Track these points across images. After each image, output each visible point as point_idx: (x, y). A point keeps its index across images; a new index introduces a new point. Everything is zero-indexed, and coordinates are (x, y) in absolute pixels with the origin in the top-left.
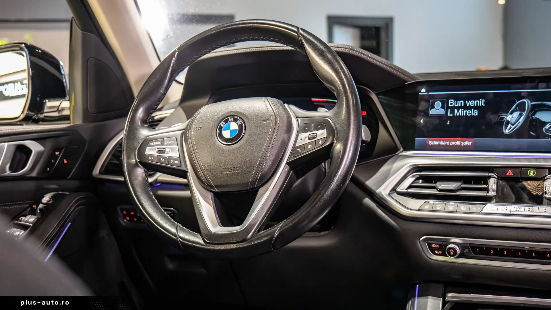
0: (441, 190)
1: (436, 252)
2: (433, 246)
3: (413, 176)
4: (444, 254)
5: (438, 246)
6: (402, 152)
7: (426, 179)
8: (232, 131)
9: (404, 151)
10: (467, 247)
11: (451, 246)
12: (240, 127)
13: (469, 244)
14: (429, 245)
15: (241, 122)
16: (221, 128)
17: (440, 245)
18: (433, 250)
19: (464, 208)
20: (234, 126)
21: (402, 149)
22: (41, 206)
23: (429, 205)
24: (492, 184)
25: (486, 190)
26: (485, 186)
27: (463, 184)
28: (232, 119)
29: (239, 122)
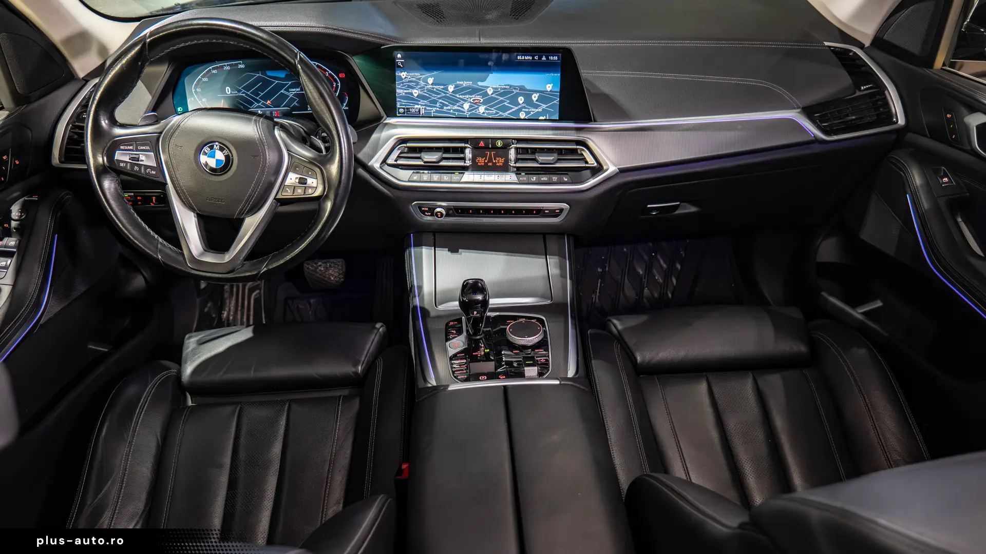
0: (425, 162)
1: (426, 213)
2: (423, 209)
3: (399, 149)
4: (432, 215)
5: (427, 209)
6: (387, 120)
7: (412, 150)
8: (218, 161)
10: (451, 209)
11: (438, 210)
12: (227, 157)
13: (453, 206)
14: (420, 208)
15: (228, 152)
17: (429, 208)
18: (423, 212)
19: (447, 178)
20: (220, 156)
21: (386, 117)
22: (14, 224)
23: (417, 177)
24: (468, 153)
25: (464, 159)
26: (462, 155)
27: (444, 153)
28: (218, 146)
29: (226, 152)
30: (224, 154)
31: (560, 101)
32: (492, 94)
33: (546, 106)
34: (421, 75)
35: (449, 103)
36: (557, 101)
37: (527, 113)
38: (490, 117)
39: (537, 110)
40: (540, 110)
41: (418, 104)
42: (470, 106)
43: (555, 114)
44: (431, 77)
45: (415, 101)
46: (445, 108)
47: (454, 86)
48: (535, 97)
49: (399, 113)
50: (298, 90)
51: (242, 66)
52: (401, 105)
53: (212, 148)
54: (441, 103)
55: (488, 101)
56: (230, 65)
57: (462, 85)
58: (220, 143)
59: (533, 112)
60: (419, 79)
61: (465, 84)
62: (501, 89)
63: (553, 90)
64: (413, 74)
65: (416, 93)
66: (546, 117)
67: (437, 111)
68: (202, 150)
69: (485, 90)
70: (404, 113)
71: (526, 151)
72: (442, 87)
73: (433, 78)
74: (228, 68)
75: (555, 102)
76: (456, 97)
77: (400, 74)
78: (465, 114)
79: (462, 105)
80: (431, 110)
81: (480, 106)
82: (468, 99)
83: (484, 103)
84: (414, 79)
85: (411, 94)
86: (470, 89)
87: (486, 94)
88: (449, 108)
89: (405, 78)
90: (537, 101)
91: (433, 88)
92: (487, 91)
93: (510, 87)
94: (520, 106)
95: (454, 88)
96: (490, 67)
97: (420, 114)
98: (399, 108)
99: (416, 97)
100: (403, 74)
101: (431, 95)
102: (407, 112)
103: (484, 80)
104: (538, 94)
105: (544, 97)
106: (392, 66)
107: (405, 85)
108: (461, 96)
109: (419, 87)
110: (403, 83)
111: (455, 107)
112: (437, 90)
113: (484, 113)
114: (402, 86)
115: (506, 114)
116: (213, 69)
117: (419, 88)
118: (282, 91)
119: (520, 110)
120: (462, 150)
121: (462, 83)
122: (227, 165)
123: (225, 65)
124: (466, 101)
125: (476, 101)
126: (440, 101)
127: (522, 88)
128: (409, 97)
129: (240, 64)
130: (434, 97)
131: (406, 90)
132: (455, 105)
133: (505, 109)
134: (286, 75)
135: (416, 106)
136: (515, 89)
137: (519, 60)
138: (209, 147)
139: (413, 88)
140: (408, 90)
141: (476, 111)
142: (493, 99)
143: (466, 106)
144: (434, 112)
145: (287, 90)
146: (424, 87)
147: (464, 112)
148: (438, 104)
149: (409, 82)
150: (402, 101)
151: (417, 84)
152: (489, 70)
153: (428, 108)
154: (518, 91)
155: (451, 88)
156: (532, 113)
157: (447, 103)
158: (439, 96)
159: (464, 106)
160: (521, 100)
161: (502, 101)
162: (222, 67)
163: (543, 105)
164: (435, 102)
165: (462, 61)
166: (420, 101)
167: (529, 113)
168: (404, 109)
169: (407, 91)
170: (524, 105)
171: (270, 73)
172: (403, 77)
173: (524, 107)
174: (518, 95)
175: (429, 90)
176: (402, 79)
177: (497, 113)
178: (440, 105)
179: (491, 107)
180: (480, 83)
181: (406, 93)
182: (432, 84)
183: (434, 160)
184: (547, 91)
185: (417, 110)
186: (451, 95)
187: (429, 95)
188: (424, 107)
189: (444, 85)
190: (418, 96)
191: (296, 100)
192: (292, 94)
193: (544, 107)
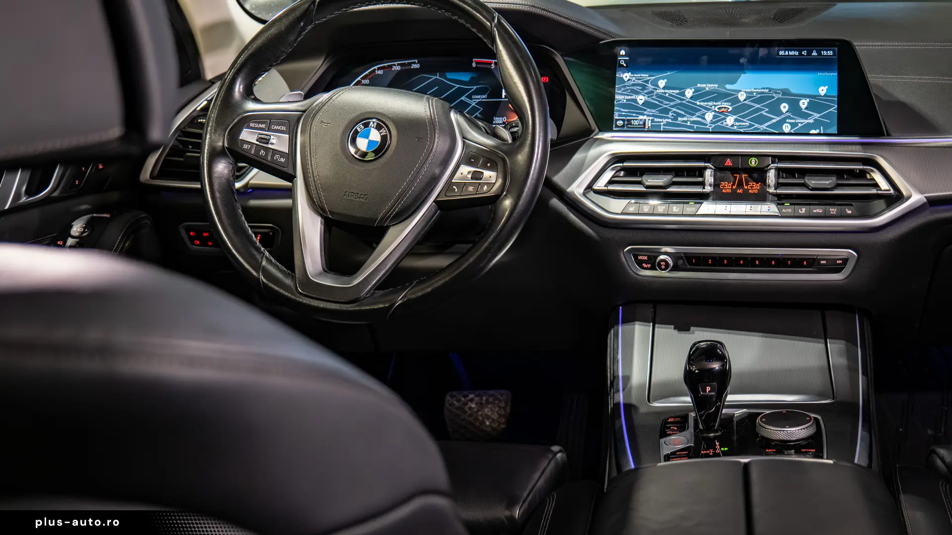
0: (648, 187)
1: (645, 265)
2: (640, 258)
3: (613, 169)
4: (653, 268)
5: (646, 258)
6: (597, 134)
7: (630, 172)
8: (371, 142)
9: (600, 133)
10: (681, 258)
11: (662, 257)
12: (384, 138)
13: (684, 253)
14: (635, 256)
15: (386, 132)
16: (356, 134)
17: (649, 257)
18: (640, 263)
19: (677, 209)
20: (375, 136)
21: (597, 130)
23: (634, 207)
24: (709, 177)
25: (702, 184)
26: (700, 179)
27: (674, 177)
28: (375, 124)
29: (384, 131)
30: (380, 133)
31: (838, 109)
32: (745, 100)
33: (820, 115)
34: (649, 76)
35: (686, 112)
36: (834, 109)
37: (793, 125)
38: (742, 130)
39: (807, 121)
40: (811, 121)
41: (643, 114)
42: (715, 117)
43: (833, 126)
44: (663, 78)
45: (639, 110)
46: (680, 119)
47: (693, 90)
48: (804, 103)
49: (617, 126)
50: (484, 97)
51: (417, 66)
52: (620, 115)
53: (366, 125)
54: (674, 112)
55: (739, 109)
56: (401, 65)
57: (705, 88)
58: (378, 119)
59: (802, 123)
60: (647, 82)
61: (709, 87)
62: (758, 93)
63: (828, 94)
64: (639, 75)
65: (641, 99)
66: (820, 130)
67: (668, 124)
68: (354, 127)
69: (735, 95)
70: (623, 126)
71: (790, 172)
72: (677, 91)
73: (666, 80)
74: (398, 68)
75: (831, 110)
76: (696, 104)
77: (622, 75)
78: (707, 127)
79: (704, 114)
80: (660, 122)
81: (728, 116)
82: (711, 106)
83: (733, 113)
84: (640, 82)
85: (635, 101)
86: (715, 93)
87: (737, 100)
88: (685, 119)
89: (629, 80)
90: (806, 108)
91: (665, 93)
92: (738, 96)
93: (770, 91)
94: (783, 116)
95: (694, 93)
96: (743, 65)
97: (644, 127)
98: (617, 120)
99: (642, 105)
100: (626, 76)
101: (662, 102)
102: (627, 125)
103: (734, 82)
104: (808, 100)
105: (816, 104)
106: (613, 65)
107: (628, 89)
108: (702, 104)
109: (645, 91)
110: (624, 86)
111: (694, 118)
112: (670, 95)
113: (733, 126)
114: (623, 91)
115: (763, 127)
116: (379, 69)
117: (647, 93)
118: (463, 98)
119: (783, 121)
120: (701, 172)
121: (704, 85)
122: (380, 150)
123: (395, 65)
124: (708, 109)
125: (723, 109)
126: (674, 109)
127: (785, 92)
128: (631, 106)
129: (414, 63)
130: (666, 105)
131: (628, 95)
132: (693, 115)
133: (762, 120)
134: (472, 78)
135: (641, 117)
136: (776, 93)
137: (782, 56)
138: (363, 124)
139: (637, 93)
140: (631, 95)
141: (722, 123)
142: (744, 107)
143: (709, 116)
144: (664, 125)
145: (470, 97)
146: (652, 92)
147: (706, 125)
148: (671, 114)
149: (633, 85)
150: (622, 110)
151: (644, 87)
152: (741, 69)
153: (656, 120)
154: (780, 96)
155: (689, 93)
156: (800, 125)
157: (683, 113)
158: (672, 104)
159: (706, 116)
160: (784, 107)
161: (758, 110)
162: (391, 66)
163: (815, 114)
164: (666, 111)
165: (705, 58)
166: (645, 110)
167: (796, 124)
168: (623, 120)
169: (629, 97)
170: (788, 114)
171: (450, 75)
172: (626, 79)
173: (789, 117)
174: (780, 101)
175: (660, 96)
176: (624, 82)
177: (751, 126)
178: (673, 116)
179: (744, 117)
180: (728, 87)
181: (628, 100)
182: (664, 88)
183: (661, 184)
184: (820, 96)
185: (641, 123)
186: (688, 102)
187: (659, 102)
188: (651, 118)
189: (680, 89)
190: (643, 103)
191: (479, 109)
192: (475, 102)
193: (816, 117)
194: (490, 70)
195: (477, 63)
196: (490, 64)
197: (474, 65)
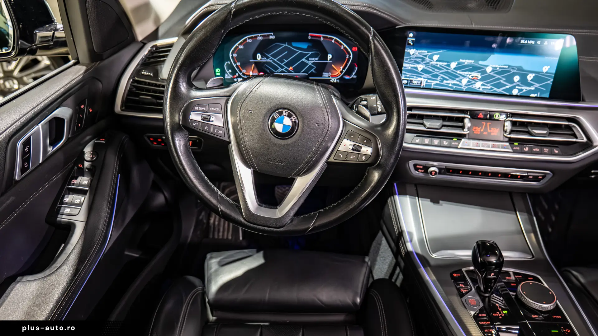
0: (427, 128)
1: (420, 170)
4: (426, 173)
8: (285, 126)
10: (443, 169)
12: (294, 123)
13: (445, 166)
15: (295, 119)
16: (274, 120)
17: (424, 167)
19: (446, 143)
20: (288, 122)
22: (86, 164)
23: (419, 140)
24: (467, 123)
25: (463, 128)
26: (462, 124)
27: (445, 121)
28: (287, 113)
29: (294, 118)
30: (291, 120)
31: (553, 82)
32: (491, 72)
33: (539, 85)
34: (428, 52)
35: (450, 78)
36: (550, 82)
37: (520, 90)
38: (485, 92)
39: (530, 89)
40: (533, 88)
41: (421, 77)
42: (468, 82)
43: (546, 93)
44: (437, 54)
45: (418, 74)
46: (445, 81)
47: (456, 63)
48: (530, 77)
50: (316, 59)
51: (272, 37)
52: (405, 77)
53: (281, 114)
54: (442, 77)
55: (486, 78)
56: (263, 36)
57: (464, 63)
59: (526, 89)
60: (426, 56)
61: (467, 62)
62: (500, 68)
63: (548, 72)
64: (421, 51)
65: (420, 67)
66: (537, 95)
67: (437, 84)
68: (271, 114)
69: (484, 68)
70: (407, 84)
71: (522, 124)
72: (446, 64)
73: (439, 56)
74: (261, 38)
75: (548, 82)
76: (456, 73)
77: (409, 51)
78: (462, 88)
79: (461, 80)
80: (432, 83)
81: (477, 82)
82: (467, 75)
83: (481, 80)
84: (421, 56)
85: (416, 68)
86: (471, 66)
87: (485, 72)
88: (448, 82)
89: (414, 54)
90: (532, 80)
91: (437, 64)
92: (486, 70)
93: (509, 67)
94: (514, 84)
95: (457, 65)
96: (494, 48)
97: (421, 85)
98: (403, 80)
99: (421, 71)
100: (412, 51)
101: (434, 70)
102: (410, 83)
103: (485, 59)
104: (534, 75)
105: (539, 77)
106: (404, 43)
107: (412, 61)
108: (461, 73)
109: (424, 62)
110: (410, 58)
111: (455, 82)
112: (440, 66)
113: (479, 88)
114: (409, 61)
115: (500, 90)
116: (249, 38)
117: (425, 64)
118: (303, 60)
119: (514, 87)
121: (464, 61)
122: (292, 131)
123: (259, 36)
124: (464, 77)
125: (474, 77)
126: (442, 75)
127: (520, 69)
128: (414, 71)
129: (271, 35)
130: (437, 72)
131: (412, 64)
132: (454, 79)
133: (499, 85)
134: (308, 47)
135: (419, 79)
136: (513, 69)
137: (522, 43)
138: (278, 113)
139: (418, 63)
140: (414, 64)
141: (473, 86)
142: (490, 76)
143: (465, 81)
144: (434, 85)
145: (307, 59)
146: (429, 63)
147: (462, 86)
148: (439, 78)
149: (416, 58)
150: (407, 73)
151: (423, 60)
152: (492, 51)
153: (429, 81)
154: (515, 71)
155: (453, 65)
156: (524, 91)
157: (447, 78)
158: (441, 71)
159: (462, 81)
160: (517, 78)
161: (499, 79)
162: (256, 37)
163: (537, 84)
164: (436, 76)
165: (468, 42)
166: (423, 75)
167: (522, 90)
168: (408, 80)
169: (413, 66)
170: (518, 83)
171: (294, 44)
172: (411, 54)
173: (518, 85)
174: (514, 74)
175: (433, 66)
176: (410, 55)
177: (491, 89)
178: (440, 79)
179: (487, 83)
180: (481, 63)
181: (411, 67)
182: (437, 61)
183: (436, 127)
184: (543, 73)
185: (419, 82)
186: (452, 71)
187: (432, 70)
188: (426, 80)
189: (448, 62)
190: (422, 70)
191: (314, 67)
192: (311, 62)
193: (537, 86)
194: (320, 41)
195: (312, 36)
196: (320, 37)
197: (309, 38)
